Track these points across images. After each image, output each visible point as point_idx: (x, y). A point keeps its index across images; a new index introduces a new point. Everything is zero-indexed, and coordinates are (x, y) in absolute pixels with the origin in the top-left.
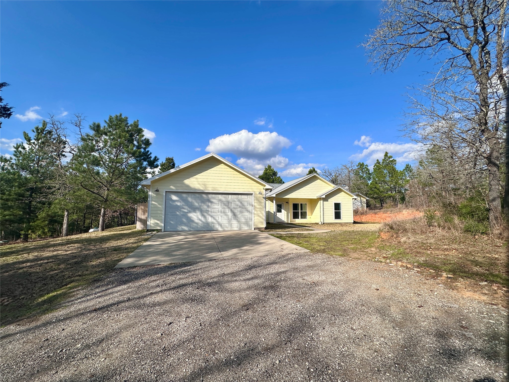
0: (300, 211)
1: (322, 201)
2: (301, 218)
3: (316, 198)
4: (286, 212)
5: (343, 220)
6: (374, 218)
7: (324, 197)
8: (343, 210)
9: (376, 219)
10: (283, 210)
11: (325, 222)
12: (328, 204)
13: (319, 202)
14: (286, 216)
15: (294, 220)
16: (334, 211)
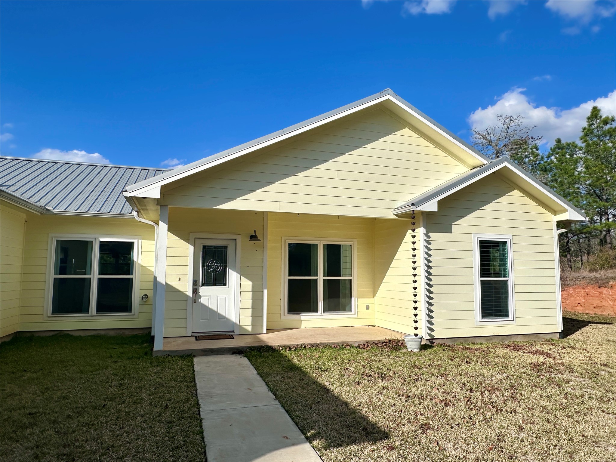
0: (321, 278)
1: (421, 231)
2: (328, 309)
3: (391, 215)
4: (248, 285)
5: (519, 321)
6: (597, 302)
7: (432, 206)
8: (518, 272)
9: (604, 303)
10: (232, 276)
11: (437, 335)
12: (449, 246)
13: (410, 232)
14: (248, 304)
15: (294, 317)
16: (477, 279)
